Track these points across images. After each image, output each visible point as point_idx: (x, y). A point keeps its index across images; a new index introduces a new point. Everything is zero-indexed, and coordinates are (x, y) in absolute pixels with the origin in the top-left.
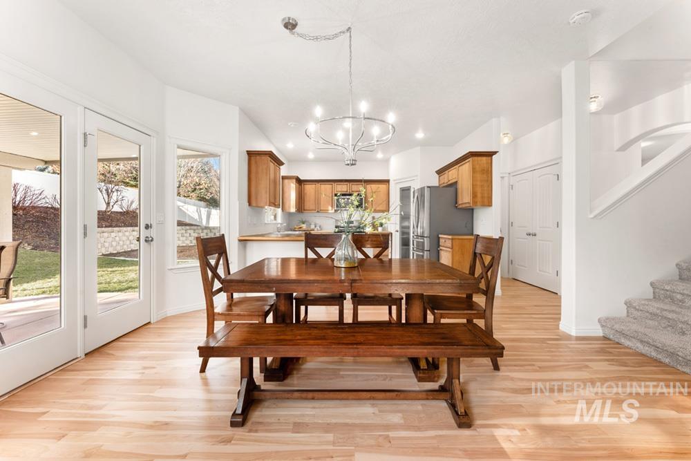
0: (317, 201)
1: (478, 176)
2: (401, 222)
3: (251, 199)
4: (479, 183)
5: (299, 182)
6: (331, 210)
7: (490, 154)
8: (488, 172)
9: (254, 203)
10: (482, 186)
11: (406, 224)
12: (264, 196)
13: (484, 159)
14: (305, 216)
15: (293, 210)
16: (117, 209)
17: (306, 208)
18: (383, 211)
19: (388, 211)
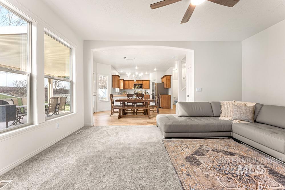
0: (129, 86)
1: (167, 81)
2: (152, 92)
3: (113, 87)
4: (168, 82)
5: (124, 80)
6: (133, 89)
7: (170, 76)
8: (170, 80)
9: (114, 88)
10: (168, 83)
11: (153, 93)
12: (116, 85)
13: (169, 77)
14: (125, 90)
15: (122, 89)
16: (58, 88)
17: (126, 88)
18: (148, 89)
19: (149, 89)
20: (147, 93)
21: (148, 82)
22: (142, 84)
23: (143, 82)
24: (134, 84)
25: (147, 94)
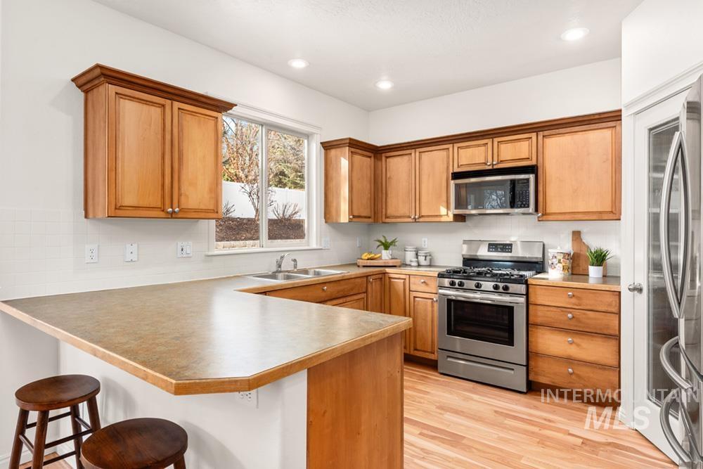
6: (446, 216)
17: (391, 211)
18: (600, 216)
19: (614, 214)
20: (600, 258)
21: (598, 137)
22: (533, 169)
23: (539, 151)
24: (456, 176)
25: (594, 272)
